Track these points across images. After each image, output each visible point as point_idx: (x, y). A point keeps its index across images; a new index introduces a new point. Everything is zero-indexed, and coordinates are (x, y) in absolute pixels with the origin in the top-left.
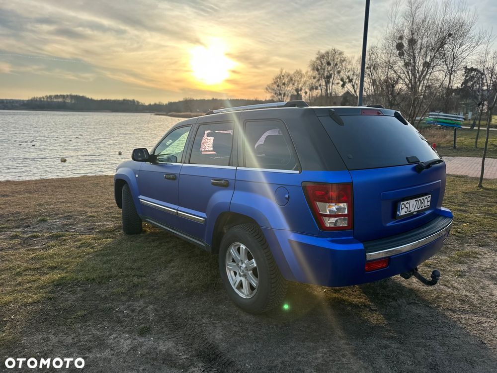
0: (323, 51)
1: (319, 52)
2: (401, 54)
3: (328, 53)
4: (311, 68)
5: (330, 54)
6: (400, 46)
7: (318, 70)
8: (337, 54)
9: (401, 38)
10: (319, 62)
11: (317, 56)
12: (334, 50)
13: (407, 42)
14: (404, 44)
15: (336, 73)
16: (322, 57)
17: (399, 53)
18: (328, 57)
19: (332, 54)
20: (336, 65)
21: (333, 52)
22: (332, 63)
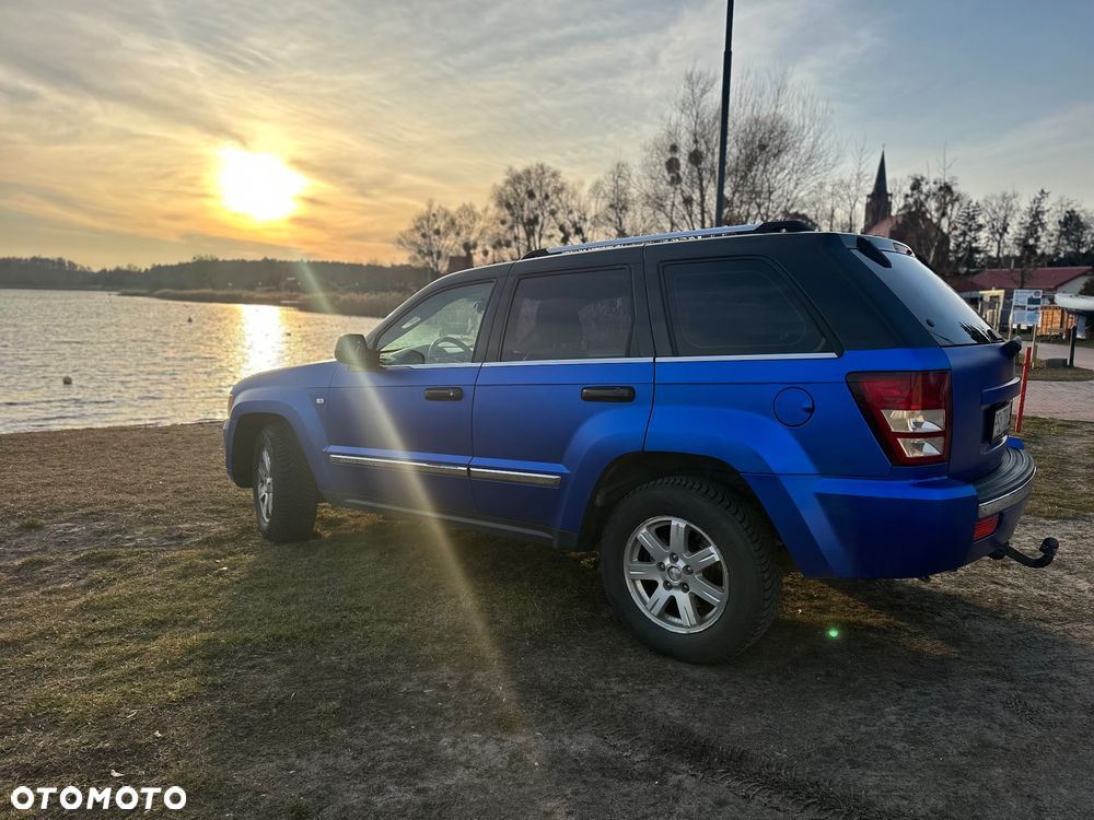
0: (519, 168)
1: (511, 169)
2: (676, 180)
3: (529, 172)
4: (495, 202)
5: (533, 175)
6: (672, 165)
7: (509, 206)
8: (547, 175)
9: (674, 148)
10: (509, 189)
11: (507, 177)
12: (542, 167)
13: (686, 157)
14: (681, 161)
15: (546, 214)
16: (516, 180)
17: (672, 178)
18: (529, 180)
19: (537, 175)
20: (547, 197)
21: (540, 171)
22: (537, 194)
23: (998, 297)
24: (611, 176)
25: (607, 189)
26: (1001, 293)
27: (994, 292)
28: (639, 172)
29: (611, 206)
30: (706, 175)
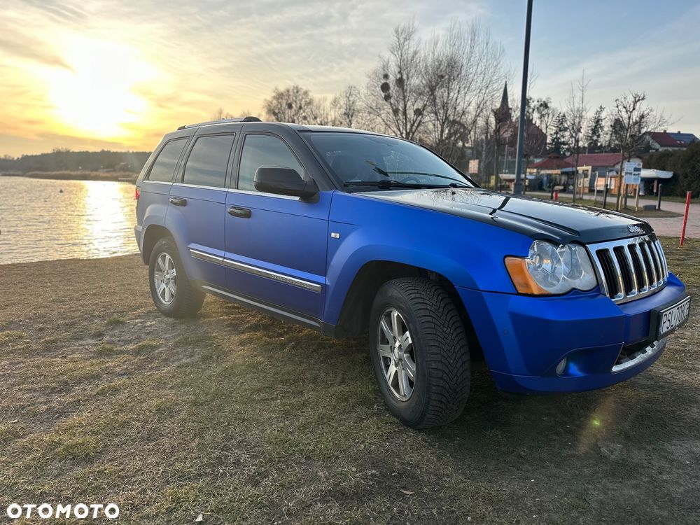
0: (282, 89)
1: (276, 89)
2: (387, 98)
3: (288, 91)
4: (266, 111)
5: (291, 93)
6: (385, 87)
7: (275, 114)
8: (300, 93)
9: (386, 76)
10: (275, 102)
11: (274, 94)
12: (297, 87)
13: (394, 82)
14: (391, 85)
15: (300, 119)
16: (280, 96)
17: (385, 96)
18: (289, 96)
19: (294, 93)
20: (300, 108)
21: (295, 91)
22: (294, 105)
23: (587, 170)
24: (344, 94)
25: (342, 103)
26: (589, 168)
27: (585, 168)
28: (366, 91)
29: (345, 114)
30: (407, 94)
